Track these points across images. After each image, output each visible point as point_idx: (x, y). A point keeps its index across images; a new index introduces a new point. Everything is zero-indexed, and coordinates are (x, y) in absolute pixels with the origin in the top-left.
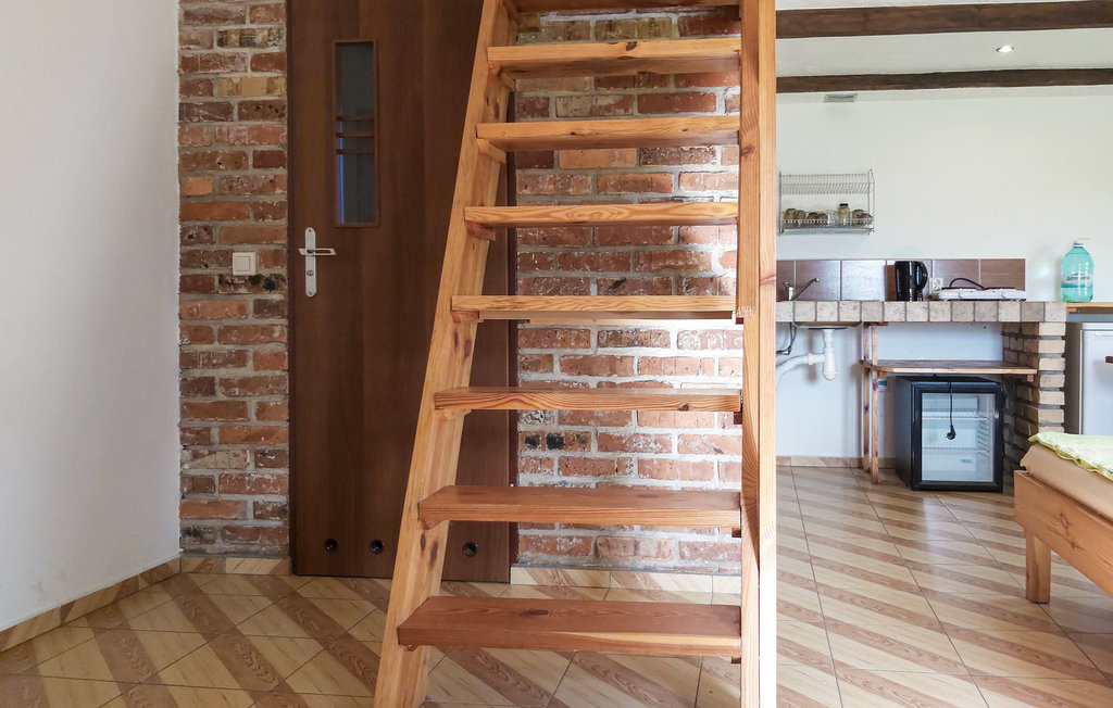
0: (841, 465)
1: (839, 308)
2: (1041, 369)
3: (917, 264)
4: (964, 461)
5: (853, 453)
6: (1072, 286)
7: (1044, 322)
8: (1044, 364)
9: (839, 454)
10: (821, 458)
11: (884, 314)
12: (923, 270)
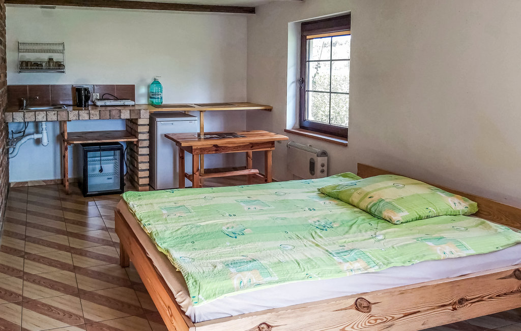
0: (53, 183)
1: (47, 114)
2: (139, 139)
3: (86, 90)
4: (108, 179)
5: (59, 177)
6: (154, 98)
7: (140, 118)
8: (141, 137)
9: (52, 178)
10: (43, 181)
11: (68, 117)
12: (88, 92)
